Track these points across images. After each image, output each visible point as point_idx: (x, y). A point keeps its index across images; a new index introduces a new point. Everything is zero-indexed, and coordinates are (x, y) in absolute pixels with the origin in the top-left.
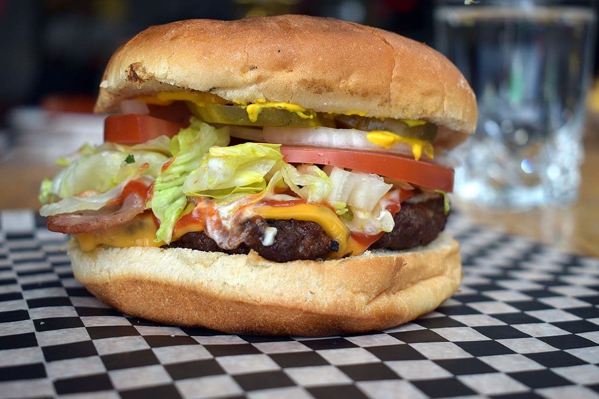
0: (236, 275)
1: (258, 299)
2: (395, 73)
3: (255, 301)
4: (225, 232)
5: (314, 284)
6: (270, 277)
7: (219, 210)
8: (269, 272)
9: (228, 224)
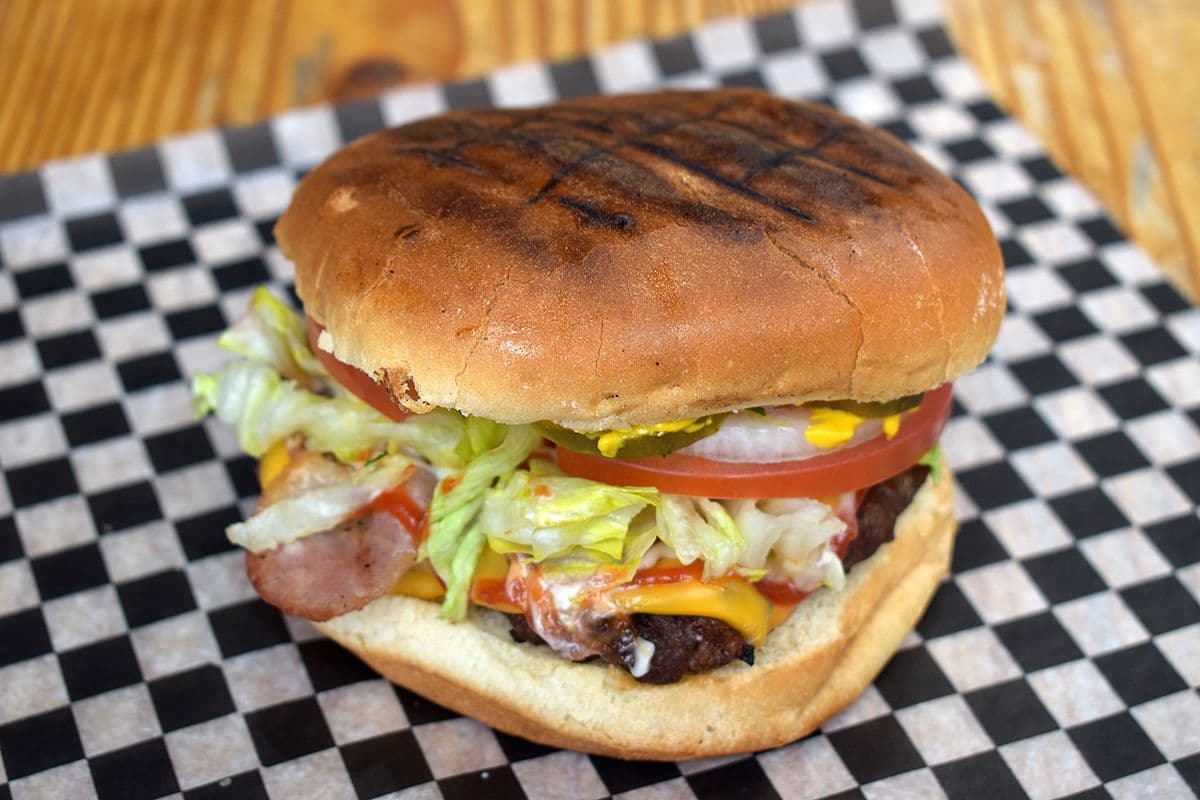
0: (587, 707)
1: (624, 742)
2: (863, 355)
3: (620, 745)
4: (565, 634)
5: (714, 715)
6: (644, 711)
7: (554, 591)
8: (642, 704)
9: (570, 622)
